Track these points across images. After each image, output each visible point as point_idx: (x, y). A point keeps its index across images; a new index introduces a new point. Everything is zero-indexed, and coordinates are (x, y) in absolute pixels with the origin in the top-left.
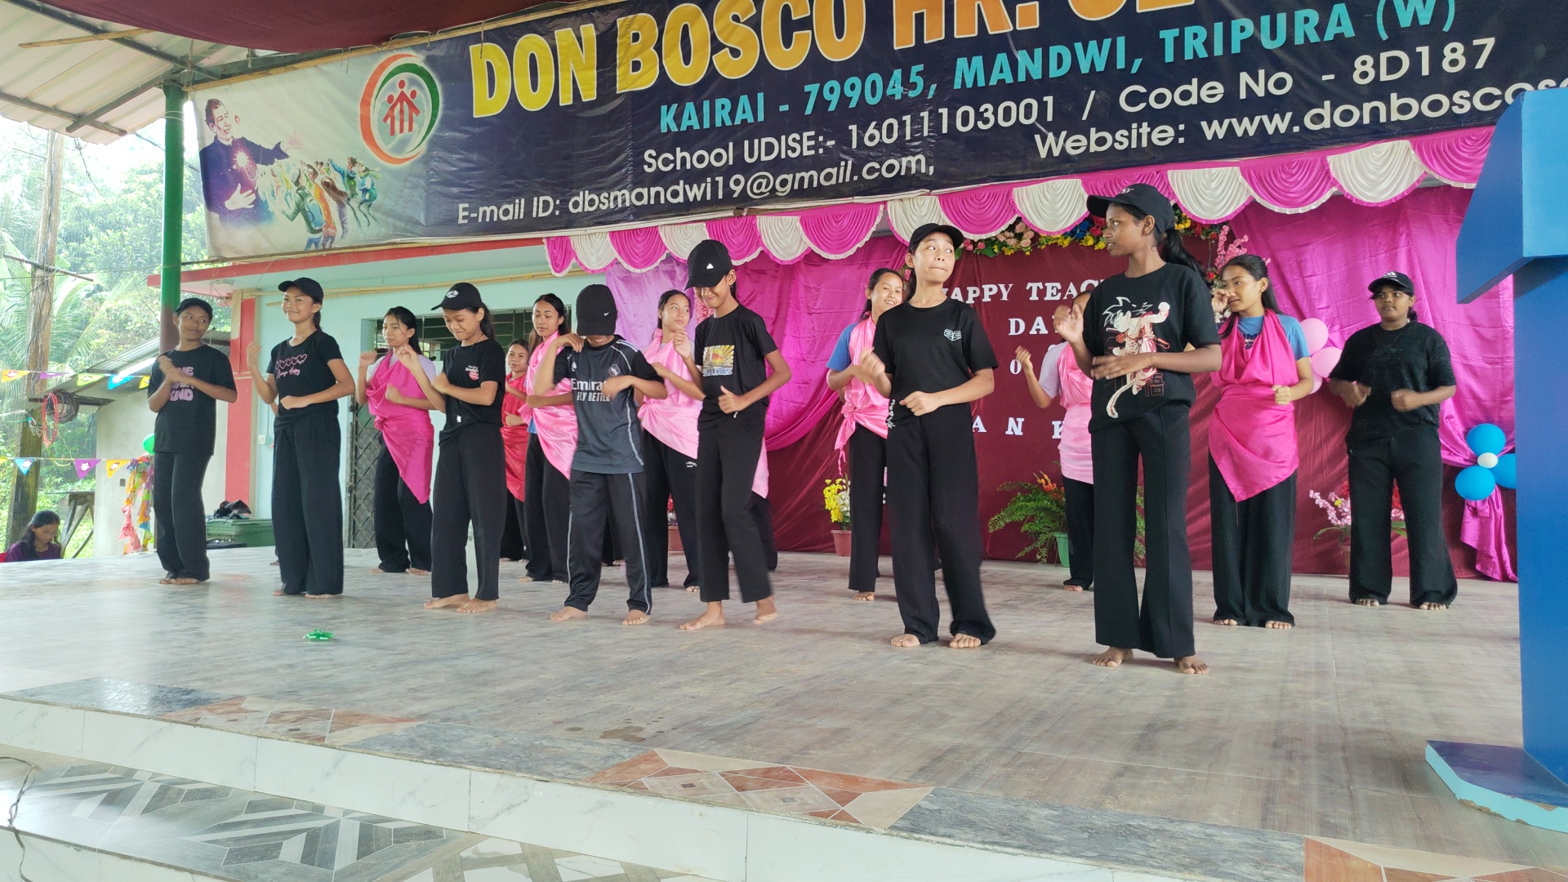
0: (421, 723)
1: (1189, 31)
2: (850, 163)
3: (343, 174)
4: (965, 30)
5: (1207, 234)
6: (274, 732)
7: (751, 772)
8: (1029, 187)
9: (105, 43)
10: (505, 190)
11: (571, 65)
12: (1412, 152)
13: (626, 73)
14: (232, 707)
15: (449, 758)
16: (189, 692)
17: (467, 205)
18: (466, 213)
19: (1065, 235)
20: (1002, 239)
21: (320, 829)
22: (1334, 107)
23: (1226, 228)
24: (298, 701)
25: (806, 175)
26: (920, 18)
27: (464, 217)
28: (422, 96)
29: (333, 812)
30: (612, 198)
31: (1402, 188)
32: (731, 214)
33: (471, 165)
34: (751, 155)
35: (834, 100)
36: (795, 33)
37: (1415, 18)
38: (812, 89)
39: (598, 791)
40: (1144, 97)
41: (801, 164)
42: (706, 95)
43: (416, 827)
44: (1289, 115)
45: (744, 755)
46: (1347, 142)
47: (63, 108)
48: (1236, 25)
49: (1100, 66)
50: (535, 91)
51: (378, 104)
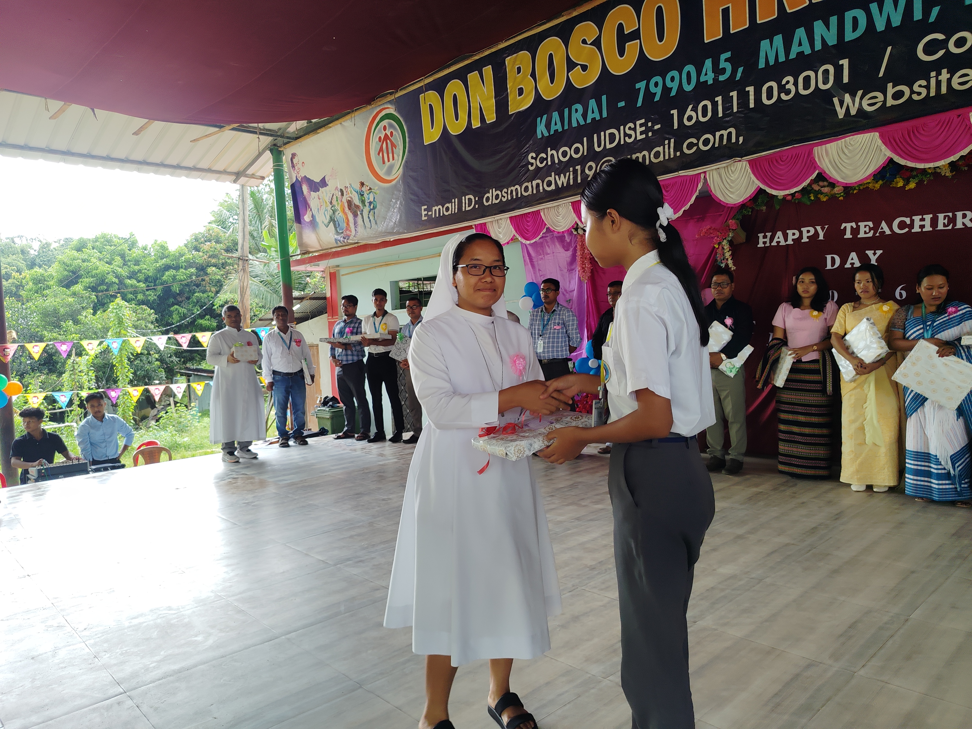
2: (673, 141)
3: (357, 192)
4: (767, 14)
8: (828, 145)
10: (447, 194)
11: (478, 98)
13: (514, 98)
17: (426, 207)
18: (426, 212)
19: (875, 179)
20: (816, 187)
26: (726, 12)
27: (425, 215)
28: (397, 135)
30: (509, 192)
34: (599, 146)
35: (658, 91)
36: (627, 44)
40: (944, 44)
41: (636, 147)
42: (565, 103)
47: (228, 170)
49: (896, 21)
50: (457, 119)
51: (374, 144)
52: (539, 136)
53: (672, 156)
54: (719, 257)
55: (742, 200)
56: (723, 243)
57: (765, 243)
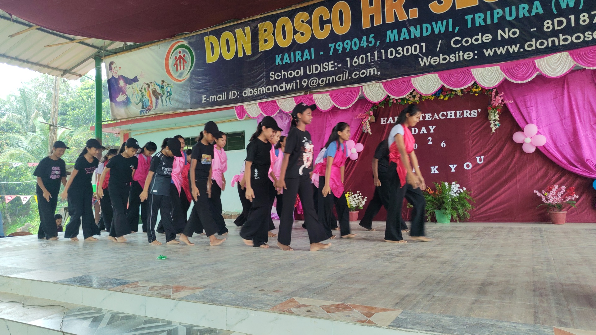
0: (205, 289)
1: (477, 15)
2: (347, 72)
3: (159, 86)
4: (389, 20)
5: (488, 92)
6: (152, 294)
7: (332, 306)
8: (417, 78)
9: (74, 44)
10: (219, 89)
11: (242, 42)
12: (569, 56)
13: (262, 44)
14: (135, 285)
15: (218, 302)
16: (119, 280)
17: (205, 96)
18: (205, 99)
19: (432, 95)
20: (407, 98)
21: (171, 330)
22: (536, 41)
23: (495, 90)
24: (158, 282)
25: (331, 78)
26: (372, 17)
27: (204, 100)
28: (188, 56)
29: (175, 324)
30: (258, 90)
31: (565, 71)
32: (303, 94)
33: (206, 81)
34: (310, 72)
35: (340, 49)
36: (325, 25)
37: (568, 5)
38: (332, 45)
39: (275, 313)
40: (460, 42)
41: (329, 74)
42: (292, 50)
43: (206, 329)
44: (518, 45)
45: (328, 299)
46: (543, 54)
47: (60, 68)
48: (495, 12)
49: (443, 31)
50: (229, 52)
51: (172, 60)
52: (277, 64)
53: (347, 79)
54: (364, 128)
55: (379, 101)
56: (366, 122)
57: (384, 122)
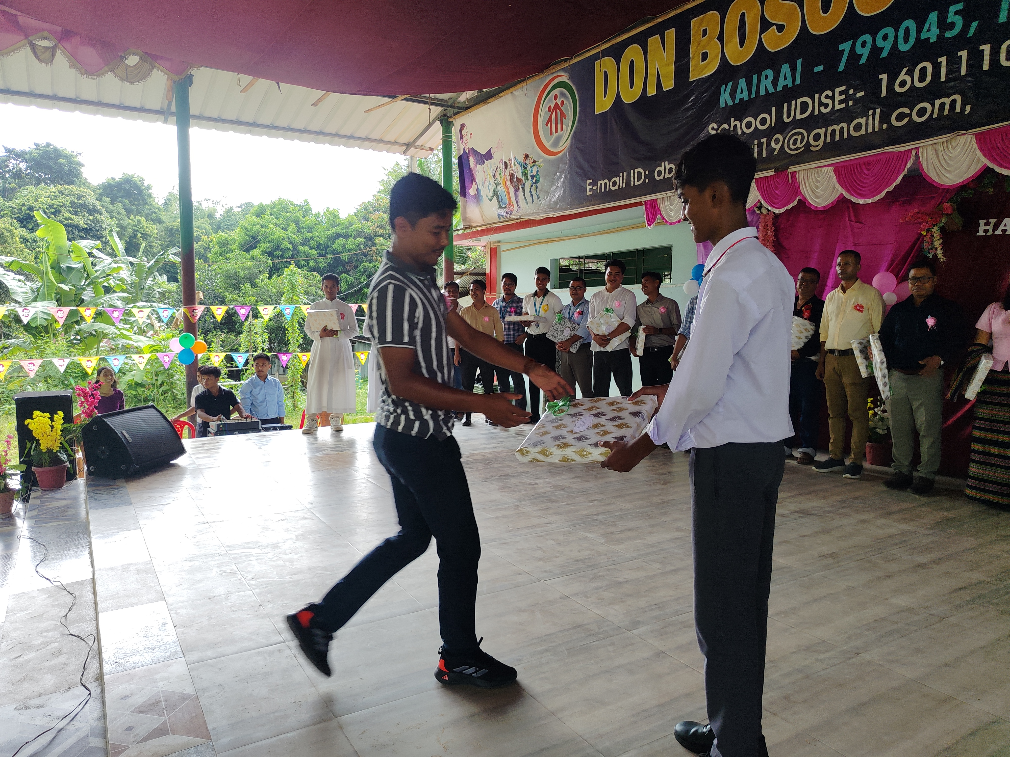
2: (879, 111)
3: (521, 165)
10: (614, 167)
11: (657, 63)
13: (697, 63)
17: (592, 181)
18: (591, 187)
25: (837, 128)
27: (590, 190)
28: (568, 104)
34: (788, 117)
35: (866, 53)
41: (833, 118)
42: (754, 69)
47: (399, 141)
50: (632, 88)
51: (543, 114)
52: (722, 105)
53: (877, 129)
54: (926, 246)
55: (961, 180)
56: (933, 230)
57: (986, 231)
